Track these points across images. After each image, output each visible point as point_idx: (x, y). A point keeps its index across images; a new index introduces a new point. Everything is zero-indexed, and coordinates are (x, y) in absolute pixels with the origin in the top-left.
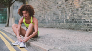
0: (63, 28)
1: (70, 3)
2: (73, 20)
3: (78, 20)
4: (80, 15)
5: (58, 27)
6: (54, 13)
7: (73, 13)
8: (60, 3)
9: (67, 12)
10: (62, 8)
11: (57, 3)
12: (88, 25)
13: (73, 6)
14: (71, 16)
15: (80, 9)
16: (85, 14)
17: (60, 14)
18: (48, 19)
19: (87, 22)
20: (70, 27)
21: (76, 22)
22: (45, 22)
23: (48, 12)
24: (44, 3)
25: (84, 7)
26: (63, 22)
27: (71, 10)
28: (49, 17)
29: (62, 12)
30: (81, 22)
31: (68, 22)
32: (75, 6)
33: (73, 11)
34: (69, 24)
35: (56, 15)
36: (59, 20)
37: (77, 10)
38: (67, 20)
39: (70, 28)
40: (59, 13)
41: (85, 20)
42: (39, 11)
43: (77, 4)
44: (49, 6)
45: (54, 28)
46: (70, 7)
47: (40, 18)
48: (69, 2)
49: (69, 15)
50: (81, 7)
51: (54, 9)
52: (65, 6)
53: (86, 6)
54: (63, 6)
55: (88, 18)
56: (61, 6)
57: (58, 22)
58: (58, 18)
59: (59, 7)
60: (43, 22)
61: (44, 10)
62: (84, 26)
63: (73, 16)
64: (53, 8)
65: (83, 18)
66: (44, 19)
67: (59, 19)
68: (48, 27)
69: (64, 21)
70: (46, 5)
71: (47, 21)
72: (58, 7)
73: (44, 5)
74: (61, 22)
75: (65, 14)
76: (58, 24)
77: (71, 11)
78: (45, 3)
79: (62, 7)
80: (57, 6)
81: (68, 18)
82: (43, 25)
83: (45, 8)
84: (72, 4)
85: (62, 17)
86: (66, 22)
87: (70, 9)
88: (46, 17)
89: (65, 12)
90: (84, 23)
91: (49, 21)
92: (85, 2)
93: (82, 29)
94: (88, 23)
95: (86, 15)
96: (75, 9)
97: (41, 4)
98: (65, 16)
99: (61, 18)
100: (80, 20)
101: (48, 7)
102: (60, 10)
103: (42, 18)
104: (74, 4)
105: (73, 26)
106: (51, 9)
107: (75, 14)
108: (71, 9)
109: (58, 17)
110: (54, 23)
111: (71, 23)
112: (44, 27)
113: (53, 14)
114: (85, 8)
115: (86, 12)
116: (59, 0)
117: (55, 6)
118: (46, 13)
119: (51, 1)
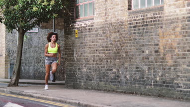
0: (149, 93)
1: (162, 56)
2: (164, 83)
3: (170, 83)
4: (172, 76)
5: (143, 93)
6: (137, 68)
7: (165, 73)
8: (147, 52)
9: (156, 69)
10: (149, 62)
11: (143, 52)
12: (181, 91)
13: (164, 62)
14: (162, 76)
15: (172, 68)
16: (178, 76)
17: (147, 72)
18: (125, 77)
19: (179, 87)
20: (160, 93)
21: (168, 86)
22: (119, 82)
23: (127, 64)
24: (119, 45)
25: (177, 66)
26: (151, 85)
27: (161, 67)
28: (128, 73)
29: (149, 68)
30: (174, 87)
31: (157, 85)
32: (167, 62)
33: (165, 69)
34: (158, 88)
35: (140, 71)
36: (144, 81)
37: (170, 68)
38: (156, 82)
39: (160, 95)
40: (146, 68)
41: (178, 84)
42: (107, 59)
43: (169, 60)
45: (136, 94)
46: (161, 62)
47: (110, 72)
48: (160, 55)
49: (160, 74)
50: (174, 66)
51: (137, 60)
52: (155, 59)
53: (180, 66)
54: (152, 58)
55: (181, 82)
56: (148, 59)
57: (143, 84)
58: (143, 78)
59: (146, 58)
60: (114, 82)
61: (119, 59)
62: (177, 92)
63: (163, 77)
64: (136, 58)
65: (175, 82)
66: (118, 76)
67: (145, 78)
68: (125, 93)
69: (153, 83)
70: (124, 49)
71: (124, 80)
72: (143, 59)
73: (119, 49)
74: (147, 85)
75: (154, 72)
76: (142, 89)
77: (163, 68)
78: (121, 47)
79: (150, 59)
80: (141, 56)
81: (158, 79)
82: (115, 88)
83: (120, 56)
84: (163, 59)
85: (150, 76)
86: (155, 85)
87: (160, 65)
88: (123, 73)
89: (154, 69)
90: (177, 88)
91: (127, 80)
92: (179, 60)
93: (175, 96)
94: (181, 89)
95: (179, 78)
96: (167, 67)
97: (112, 44)
98: (154, 76)
99: (148, 78)
100: (172, 84)
101: (126, 55)
102: (146, 65)
103: (115, 73)
104: (165, 59)
105: (164, 91)
106: (132, 59)
107: (167, 75)
108: (162, 65)
109: (143, 75)
110: (137, 85)
111: (161, 88)
112: (117, 92)
113: (135, 69)
114: (178, 68)
115: (179, 74)
116: (146, 48)
117: (140, 55)
118: (123, 65)
119: (131, 46)
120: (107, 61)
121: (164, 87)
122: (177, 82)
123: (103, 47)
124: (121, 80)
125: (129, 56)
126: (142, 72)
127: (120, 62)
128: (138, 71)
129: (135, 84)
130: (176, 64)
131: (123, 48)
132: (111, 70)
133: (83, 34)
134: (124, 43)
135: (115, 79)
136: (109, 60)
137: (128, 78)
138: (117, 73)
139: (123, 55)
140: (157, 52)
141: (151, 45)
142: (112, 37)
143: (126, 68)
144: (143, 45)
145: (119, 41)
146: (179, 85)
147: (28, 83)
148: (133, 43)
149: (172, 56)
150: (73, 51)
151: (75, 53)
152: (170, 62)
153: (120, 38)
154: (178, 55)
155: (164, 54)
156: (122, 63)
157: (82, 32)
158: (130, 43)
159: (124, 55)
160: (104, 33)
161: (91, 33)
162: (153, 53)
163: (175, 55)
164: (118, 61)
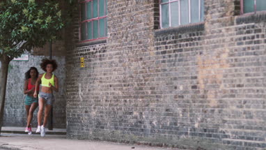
0: (185, 146)
1: (202, 93)
2: (205, 130)
3: (213, 131)
4: (216, 122)
5: (176, 145)
6: (167, 110)
7: (206, 116)
8: (181, 88)
9: (194, 112)
10: (184, 101)
11: (176, 88)
12: (229, 142)
13: (205, 102)
14: (202, 122)
15: (217, 110)
16: (224, 122)
17: (181, 115)
18: (151, 123)
19: (226, 136)
20: (199, 145)
21: (210, 136)
22: (142, 130)
23: (153, 105)
24: (142, 78)
25: (222, 107)
26: (186, 134)
27: (201, 109)
28: (154, 117)
29: (184, 111)
30: (218, 137)
31: (195, 135)
32: (209, 102)
33: (205, 112)
34: (197, 138)
35: (172, 115)
36: (177, 129)
37: (213, 111)
38: (194, 129)
39: (199, 147)
40: (179, 110)
41: (224, 133)
43: (212, 99)
44: (155, 90)
45: (166, 146)
46: (201, 102)
47: (129, 116)
48: (199, 91)
49: (199, 119)
50: (218, 107)
51: (168, 99)
52: (192, 97)
53: (226, 107)
54: (187, 97)
55: (229, 130)
56: (183, 97)
57: (176, 133)
58: (176, 124)
59: (179, 97)
60: (135, 130)
61: (142, 97)
62: (223, 144)
63: (204, 123)
64: (165, 97)
65: (220, 129)
66: (140, 122)
67: (179, 125)
68: (150, 145)
69: (189, 132)
70: (149, 84)
71: (149, 127)
72: (175, 97)
73: (142, 84)
74: (181, 134)
75: (191, 115)
76: (175, 139)
77: (203, 110)
78: (146, 81)
79: (185, 98)
80: (173, 94)
81: (196, 125)
82: (136, 138)
83: (143, 93)
84: (203, 97)
85: (185, 122)
86: (192, 134)
87: (200, 106)
88: (147, 118)
89: (191, 111)
90: (223, 138)
91: (153, 127)
92: (225, 99)
94: (228, 139)
95: (226, 124)
96: (210, 109)
98: (191, 121)
99: (183, 125)
100: (216, 131)
101: (152, 93)
102: (180, 106)
103: (136, 117)
104: (207, 97)
105: (204, 143)
106: (160, 97)
107: (209, 119)
108: (203, 106)
109: (176, 120)
110: (167, 134)
111: (201, 138)
112: (139, 144)
113: (164, 112)
114: (224, 109)
115: (226, 118)
116: (179, 82)
117: (171, 92)
118: (147, 105)
119: (159, 79)
120: (126, 101)
121: (204, 137)
122: (224, 130)
123: (120, 81)
124: (145, 127)
125: (155, 93)
126: (175, 115)
127: (144, 102)
128: (168, 115)
129: (164, 132)
130: (222, 105)
131: (147, 83)
132: (131, 113)
133: (92, 62)
134: (149, 76)
135: (137, 126)
136: (128, 100)
137: (155, 125)
138: (139, 118)
139: (147, 93)
140: (194, 87)
141: (186, 78)
142: (132, 67)
143: (152, 110)
144: (175, 79)
145: (142, 72)
146: (226, 134)
147: (15, 132)
148: (161, 75)
149: (216, 93)
150: (78, 87)
151: (80, 89)
152: (213, 102)
153: (144, 68)
154: (225, 92)
155: (205, 91)
156: (146, 103)
157: (90, 61)
158: (158, 75)
159: (149, 92)
160: (120, 62)
161: (103, 61)
162: (190, 89)
163: (220, 92)
164: (141, 100)
